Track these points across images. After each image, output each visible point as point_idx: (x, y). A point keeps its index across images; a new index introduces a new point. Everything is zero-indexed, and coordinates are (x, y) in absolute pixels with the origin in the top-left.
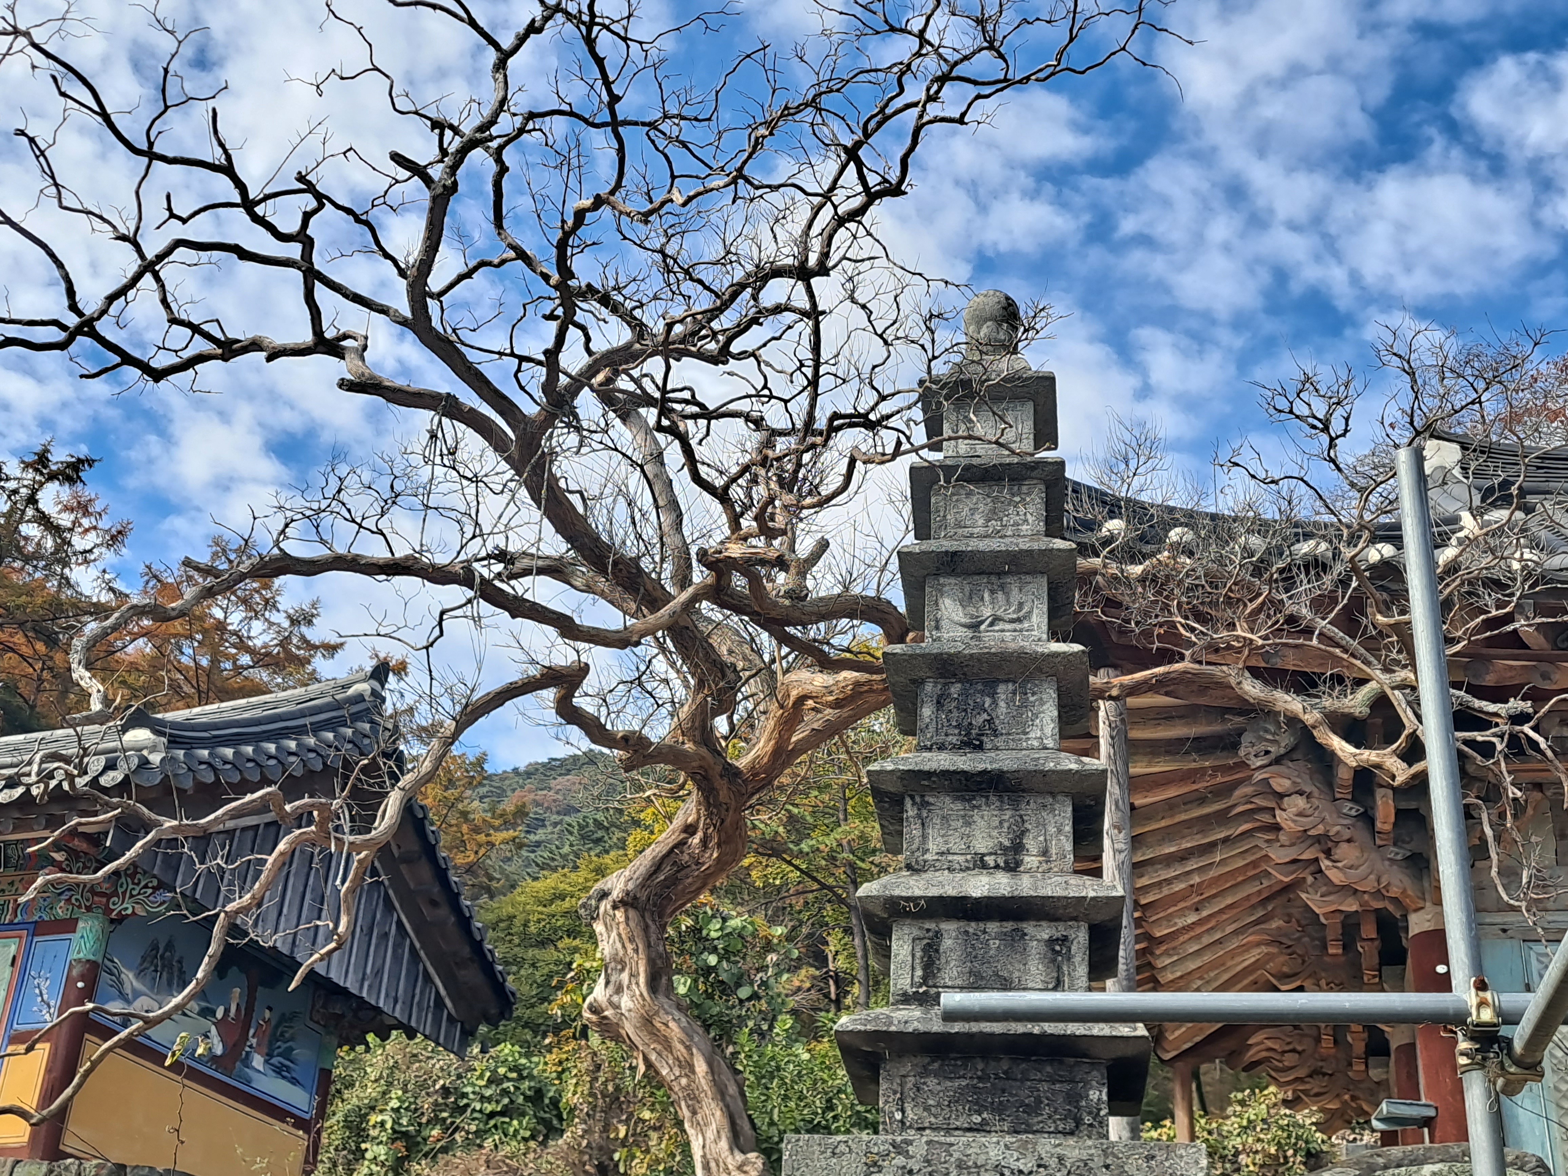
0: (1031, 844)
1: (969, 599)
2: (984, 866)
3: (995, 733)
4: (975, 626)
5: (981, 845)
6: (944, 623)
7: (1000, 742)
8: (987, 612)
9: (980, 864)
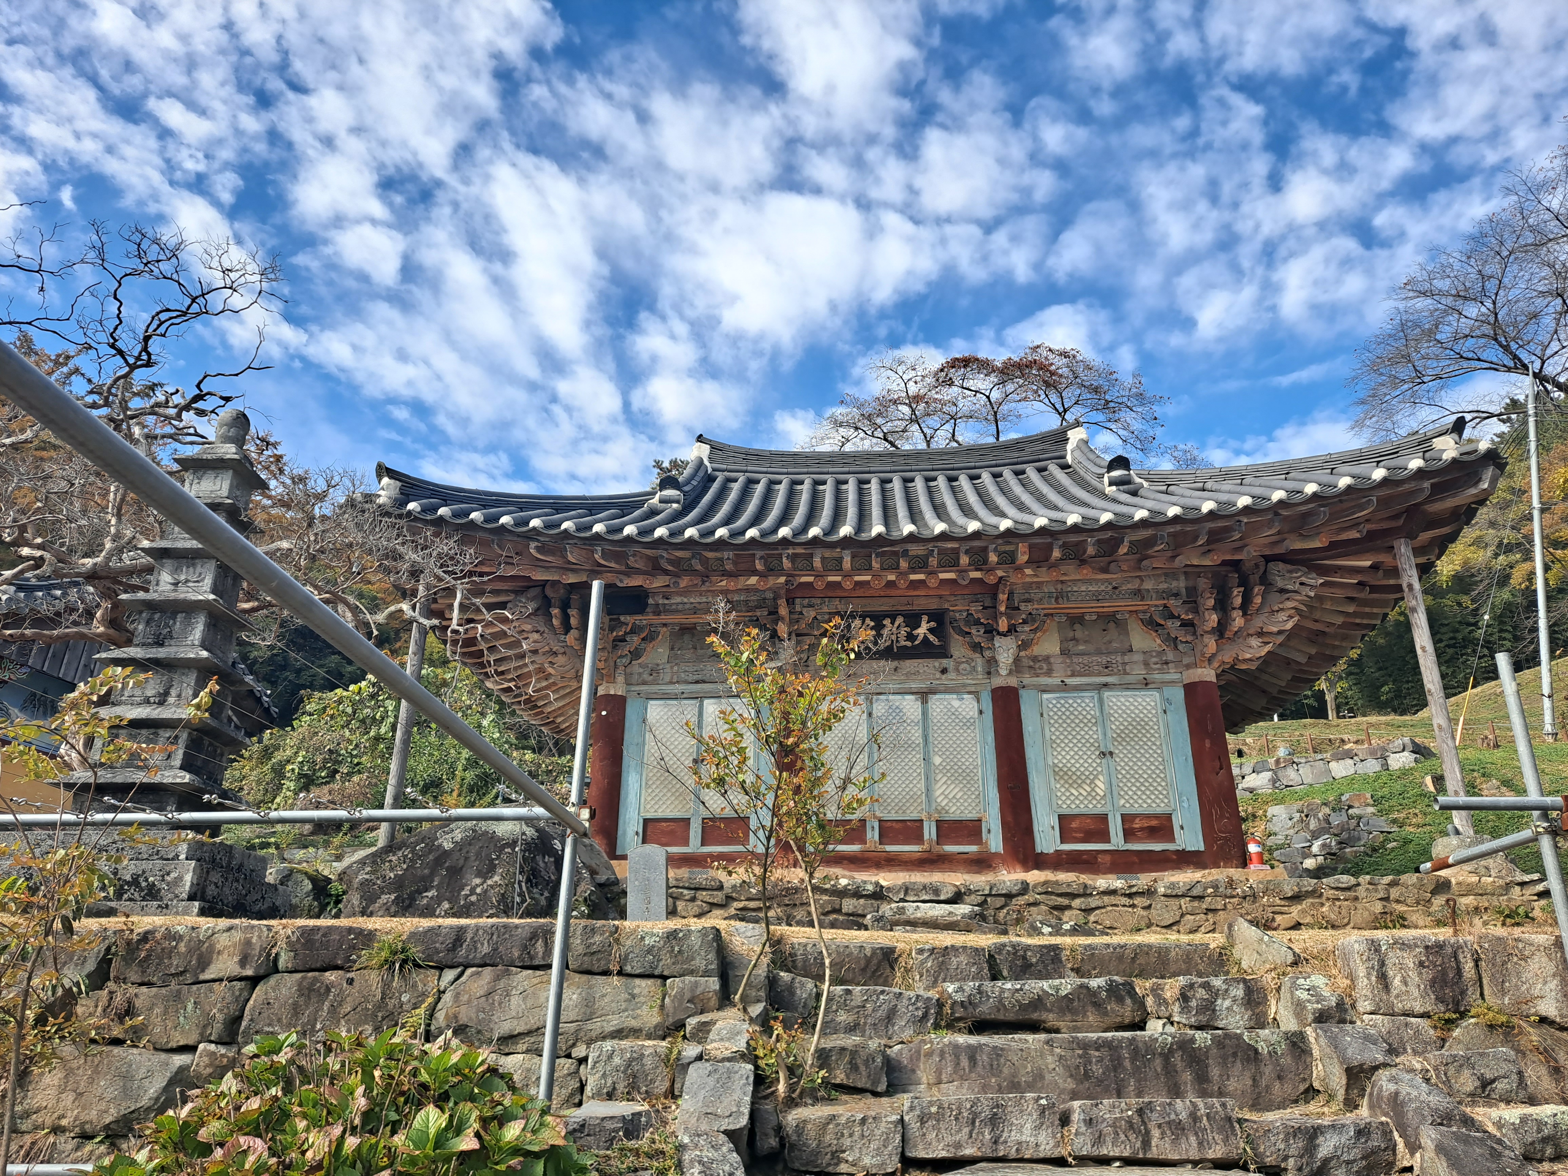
0: (174, 692)
1: (176, 570)
2: (148, 702)
3: (172, 638)
4: (176, 584)
5: (150, 693)
6: (162, 583)
7: (172, 642)
8: (183, 577)
9: (147, 701)
